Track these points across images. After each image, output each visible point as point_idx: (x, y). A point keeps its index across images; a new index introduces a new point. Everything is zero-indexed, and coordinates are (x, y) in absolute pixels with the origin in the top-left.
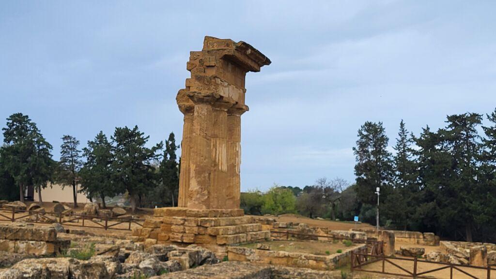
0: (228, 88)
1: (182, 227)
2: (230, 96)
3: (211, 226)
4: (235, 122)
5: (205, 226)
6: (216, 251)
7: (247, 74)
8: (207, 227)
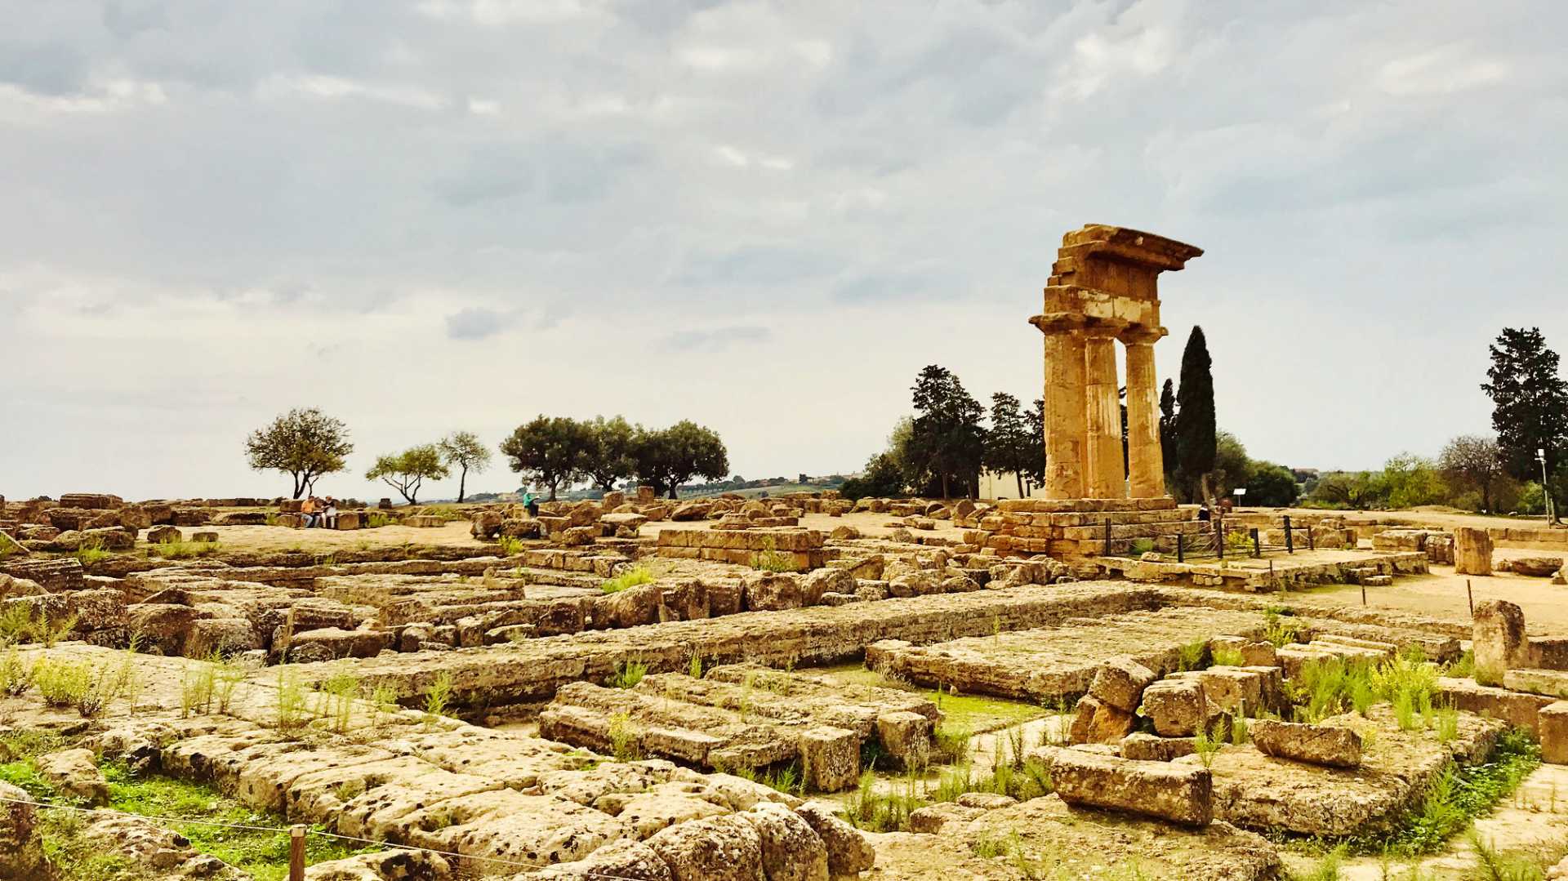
0: (1111, 303)
1: (1028, 528)
2: (1118, 315)
3: (1072, 526)
4: (1142, 356)
5: (1061, 525)
6: (1081, 565)
7: (1160, 275)
8: (1063, 527)
